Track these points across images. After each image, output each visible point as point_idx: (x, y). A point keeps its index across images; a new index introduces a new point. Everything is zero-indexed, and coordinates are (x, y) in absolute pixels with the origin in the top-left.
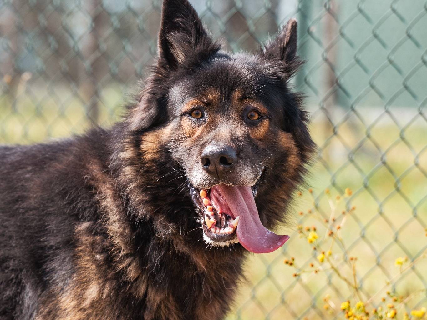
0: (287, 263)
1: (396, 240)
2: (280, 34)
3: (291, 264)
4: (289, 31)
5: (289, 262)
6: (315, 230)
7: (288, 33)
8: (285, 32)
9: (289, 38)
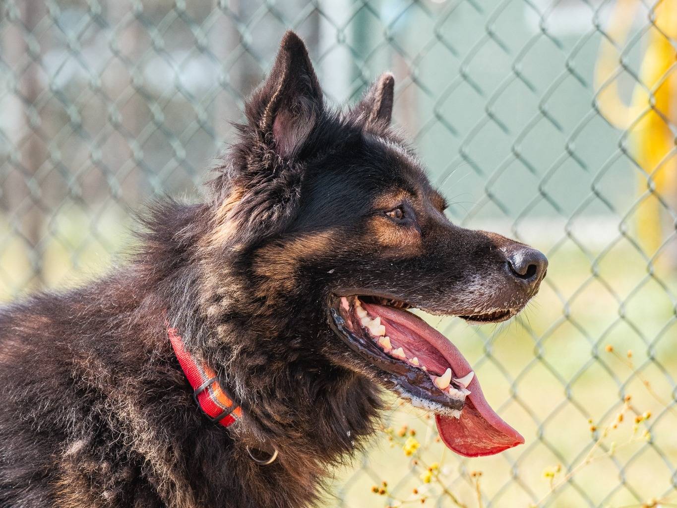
0: (376, 490)
1: (541, 438)
2: (366, 96)
3: (383, 492)
4: (380, 92)
5: (380, 490)
6: (414, 434)
7: (378, 96)
8: (374, 94)
9: (379, 103)
